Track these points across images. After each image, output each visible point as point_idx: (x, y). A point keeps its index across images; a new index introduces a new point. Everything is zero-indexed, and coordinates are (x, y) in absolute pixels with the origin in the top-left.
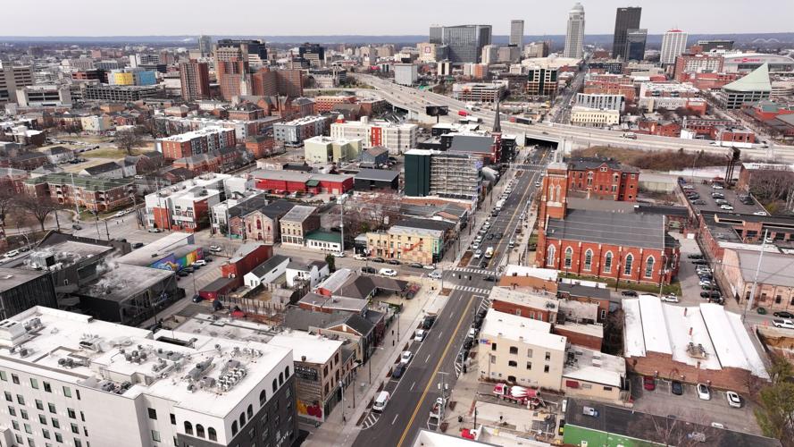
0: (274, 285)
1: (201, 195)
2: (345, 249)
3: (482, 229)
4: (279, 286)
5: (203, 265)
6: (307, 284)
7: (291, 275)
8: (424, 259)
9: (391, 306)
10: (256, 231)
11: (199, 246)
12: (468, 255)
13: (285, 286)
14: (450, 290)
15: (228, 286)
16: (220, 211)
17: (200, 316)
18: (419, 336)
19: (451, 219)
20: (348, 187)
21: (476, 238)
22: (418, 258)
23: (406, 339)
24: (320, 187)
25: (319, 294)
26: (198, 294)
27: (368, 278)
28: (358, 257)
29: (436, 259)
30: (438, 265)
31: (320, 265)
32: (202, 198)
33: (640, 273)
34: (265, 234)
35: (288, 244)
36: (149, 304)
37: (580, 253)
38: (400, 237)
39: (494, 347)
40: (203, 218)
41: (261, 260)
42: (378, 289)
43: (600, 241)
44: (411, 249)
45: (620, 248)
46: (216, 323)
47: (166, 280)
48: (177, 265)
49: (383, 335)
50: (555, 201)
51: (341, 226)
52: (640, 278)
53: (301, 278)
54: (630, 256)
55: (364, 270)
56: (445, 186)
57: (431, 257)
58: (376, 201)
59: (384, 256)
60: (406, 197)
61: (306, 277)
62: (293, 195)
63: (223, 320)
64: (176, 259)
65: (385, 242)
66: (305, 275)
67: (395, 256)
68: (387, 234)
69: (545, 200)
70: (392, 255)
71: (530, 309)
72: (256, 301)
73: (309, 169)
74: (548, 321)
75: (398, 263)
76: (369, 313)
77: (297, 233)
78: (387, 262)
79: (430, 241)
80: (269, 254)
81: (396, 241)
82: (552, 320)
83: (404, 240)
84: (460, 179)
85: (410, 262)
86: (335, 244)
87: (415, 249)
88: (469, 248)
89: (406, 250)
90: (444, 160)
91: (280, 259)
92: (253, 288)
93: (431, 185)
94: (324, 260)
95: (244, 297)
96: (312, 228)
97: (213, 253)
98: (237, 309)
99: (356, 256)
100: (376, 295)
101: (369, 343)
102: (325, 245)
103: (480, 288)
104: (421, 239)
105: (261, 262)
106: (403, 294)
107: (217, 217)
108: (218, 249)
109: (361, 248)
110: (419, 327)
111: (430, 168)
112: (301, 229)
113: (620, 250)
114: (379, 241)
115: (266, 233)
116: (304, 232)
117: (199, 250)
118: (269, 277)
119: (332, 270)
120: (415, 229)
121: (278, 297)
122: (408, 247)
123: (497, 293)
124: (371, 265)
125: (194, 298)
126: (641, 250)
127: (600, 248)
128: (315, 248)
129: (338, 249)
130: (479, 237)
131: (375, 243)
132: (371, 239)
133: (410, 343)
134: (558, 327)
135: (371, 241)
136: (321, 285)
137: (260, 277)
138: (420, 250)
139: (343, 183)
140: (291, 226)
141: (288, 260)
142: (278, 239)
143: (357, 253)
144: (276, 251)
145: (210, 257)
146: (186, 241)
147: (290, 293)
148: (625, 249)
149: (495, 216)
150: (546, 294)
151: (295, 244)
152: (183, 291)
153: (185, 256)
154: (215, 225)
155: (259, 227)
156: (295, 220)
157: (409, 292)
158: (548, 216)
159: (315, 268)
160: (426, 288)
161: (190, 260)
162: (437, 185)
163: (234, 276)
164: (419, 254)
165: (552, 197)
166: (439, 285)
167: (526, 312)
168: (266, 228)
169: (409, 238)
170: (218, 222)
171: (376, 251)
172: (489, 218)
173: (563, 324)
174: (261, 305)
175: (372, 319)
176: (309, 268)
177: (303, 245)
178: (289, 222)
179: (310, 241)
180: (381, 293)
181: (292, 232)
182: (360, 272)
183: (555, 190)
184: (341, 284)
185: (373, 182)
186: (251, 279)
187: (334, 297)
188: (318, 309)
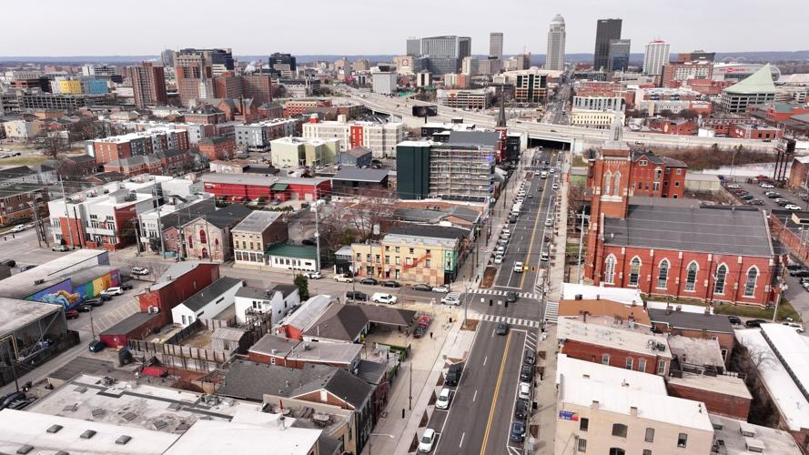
0: (216, 322)
1: (127, 200)
2: (322, 268)
3: (500, 238)
4: (224, 323)
5: (117, 294)
6: (267, 319)
7: (243, 305)
8: (433, 279)
9: (394, 349)
10: (199, 246)
11: (113, 268)
12: (490, 272)
13: (233, 324)
14: (476, 322)
15: (146, 325)
16: (150, 220)
17: (86, 379)
18: (443, 399)
19: (463, 226)
20: (325, 191)
21: (495, 250)
22: (425, 277)
23: (421, 406)
24: (288, 192)
25: (283, 336)
26: (98, 339)
27: (358, 308)
28: (341, 277)
29: (449, 278)
30: (453, 286)
31: (286, 291)
32: (128, 204)
33: (738, 290)
34: (211, 250)
35: (243, 262)
36: (14, 358)
37: (653, 264)
38: (399, 249)
39: (584, 424)
40: (128, 230)
41: (199, 285)
42: (372, 324)
43: (680, 247)
44: (414, 265)
45: (710, 256)
46: (110, 390)
47: (46, 319)
48: (76, 295)
49: (385, 401)
50: (612, 193)
51: (317, 235)
52: (738, 298)
53: (258, 310)
54: (723, 267)
55: (349, 295)
56: (449, 187)
57: (442, 275)
58: (362, 205)
59: (377, 276)
60: (400, 200)
61: (265, 309)
62: (255, 203)
63: (122, 384)
64: (75, 287)
65: (378, 257)
66: (263, 306)
67: (392, 275)
68: (381, 244)
69: (598, 193)
70: (388, 274)
71: (626, 354)
72: (186, 349)
73: (275, 172)
74: (655, 373)
75: (397, 285)
76: (362, 366)
77: (256, 247)
78: (381, 283)
79: (441, 253)
80: (214, 276)
81: (392, 254)
82: (662, 370)
83: (404, 252)
84: (467, 177)
85: (413, 283)
86: (308, 261)
87: (420, 266)
88: (490, 263)
89: (407, 267)
90: (447, 153)
91: (229, 283)
92: (184, 326)
93: (430, 185)
94: (293, 283)
95: (169, 342)
96: (276, 240)
97: (136, 277)
98: (155, 362)
99: (337, 277)
100: (369, 332)
101: (365, 418)
102: (294, 263)
103: (518, 317)
104: (428, 251)
105: (200, 288)
106: (410, 329)
107: (147, 228)
108: (144, 272)
109: (344, 266)
110: (439, 383)
111: (430, 164)
112: (261, 241)
113: (710, 259)
114: (368, 256)
115: (212, 248)
116: (265, 246)
117: (112, 273)
118: (211, 310)
119: (304, 296)
120: (419, 238)
121: (221, 340)
122: (410, 262)
123: (567, 328)
124: (360, 288)
125: (91, 345)
126: (740, 258)
127: (680, 257)
128: (281, 267)
129: (313, 267)
130: (501, 248)
131: (364, 258)
132: (358, 253)
133: (430, 411)
134: (674, 381)
135: (359, 255)
136: (288, 321)
137: (195, 310)
138: (427, 267)
139: (318, 186)
140: (248, 237)
141: (240, 284)
142: (229, 257)
143: (338, 272)
144: (225, 272)
145: (130, 283)
146: (96, 261)
147: (239, 334)
148: (717, 258)
149: (514, 222)
150: (636, 326)
151: (253, 263)
152: (76, 335)
153: (90, 282)
154: (143, 240)
155: (203, 241)
156: (252, 229)
157: (418, 326)
158: (602, 215)
159: (278, 295)
160: (440, 320)
161: (98, 288)
162: (439, 185)
163: (156, 309)
164: (426, 272)
165: (608, 189)
166: (460, 315)
167: (619, 359)
168: (212, 241)
169: (412, 250)
170: (148, 235)
171: (366, 270)
172: (506, 225)
173: (680, 376)
174: (195, 354)
175: (369, 375)
176: (270, 295)
177: (263, 264)
178: (244, 232)
179: (273, 258)
180: (376, 330)
181: (248, 246)
182: (344, 299)
183: (613, 179)
184: (317, 319)
185: (356, 184)
186: (182, 314)
187: (307, 339)
188: (279, 362)
